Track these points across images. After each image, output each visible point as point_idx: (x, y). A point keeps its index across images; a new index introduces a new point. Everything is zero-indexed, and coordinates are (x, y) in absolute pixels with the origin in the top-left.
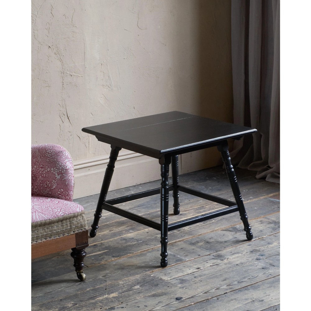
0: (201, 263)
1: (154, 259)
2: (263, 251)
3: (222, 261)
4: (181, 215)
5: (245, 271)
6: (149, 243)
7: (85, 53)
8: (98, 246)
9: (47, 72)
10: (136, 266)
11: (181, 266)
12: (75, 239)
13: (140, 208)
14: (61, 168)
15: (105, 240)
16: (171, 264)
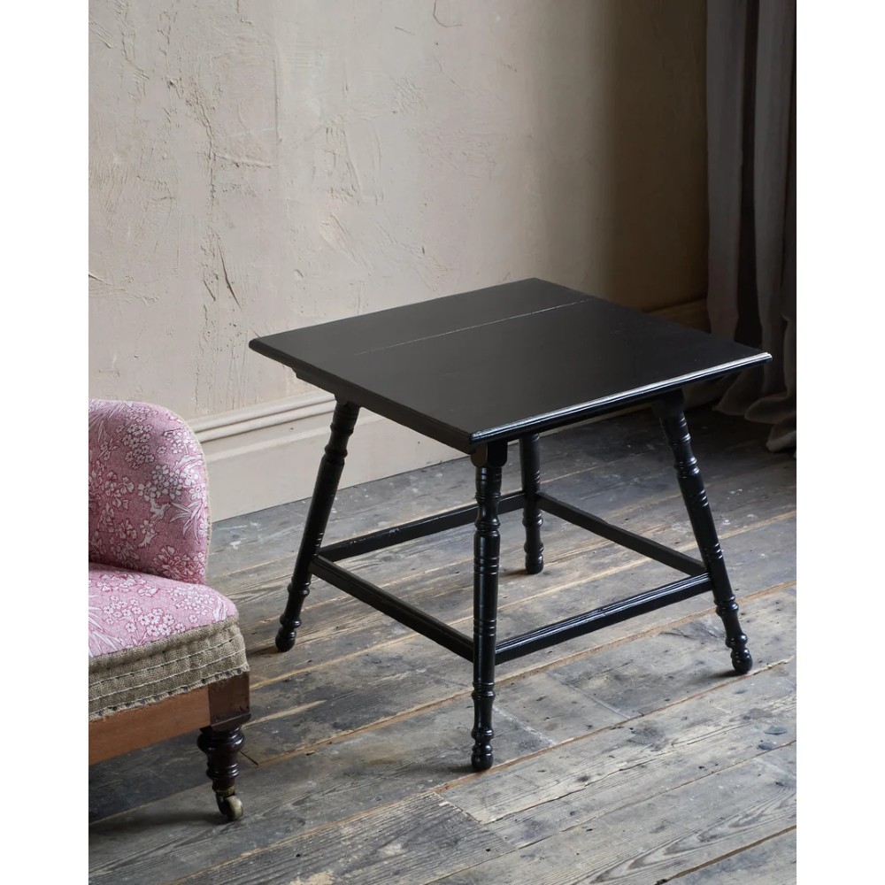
0: (593, 758)
1: (454, 739)
2: (780, 715)
3: (655, 753)
4: (547, 574)
5: (725, 795)
6: (446, 678)
7: (277, 98)
8: (296, 683)
9: (165, 155)
10: (400, 762)
11: (533, 767)
12: (207, 702)
13: (432, 547)
14: (167, 484)
15: (319, 662)
16: (505, 760)
